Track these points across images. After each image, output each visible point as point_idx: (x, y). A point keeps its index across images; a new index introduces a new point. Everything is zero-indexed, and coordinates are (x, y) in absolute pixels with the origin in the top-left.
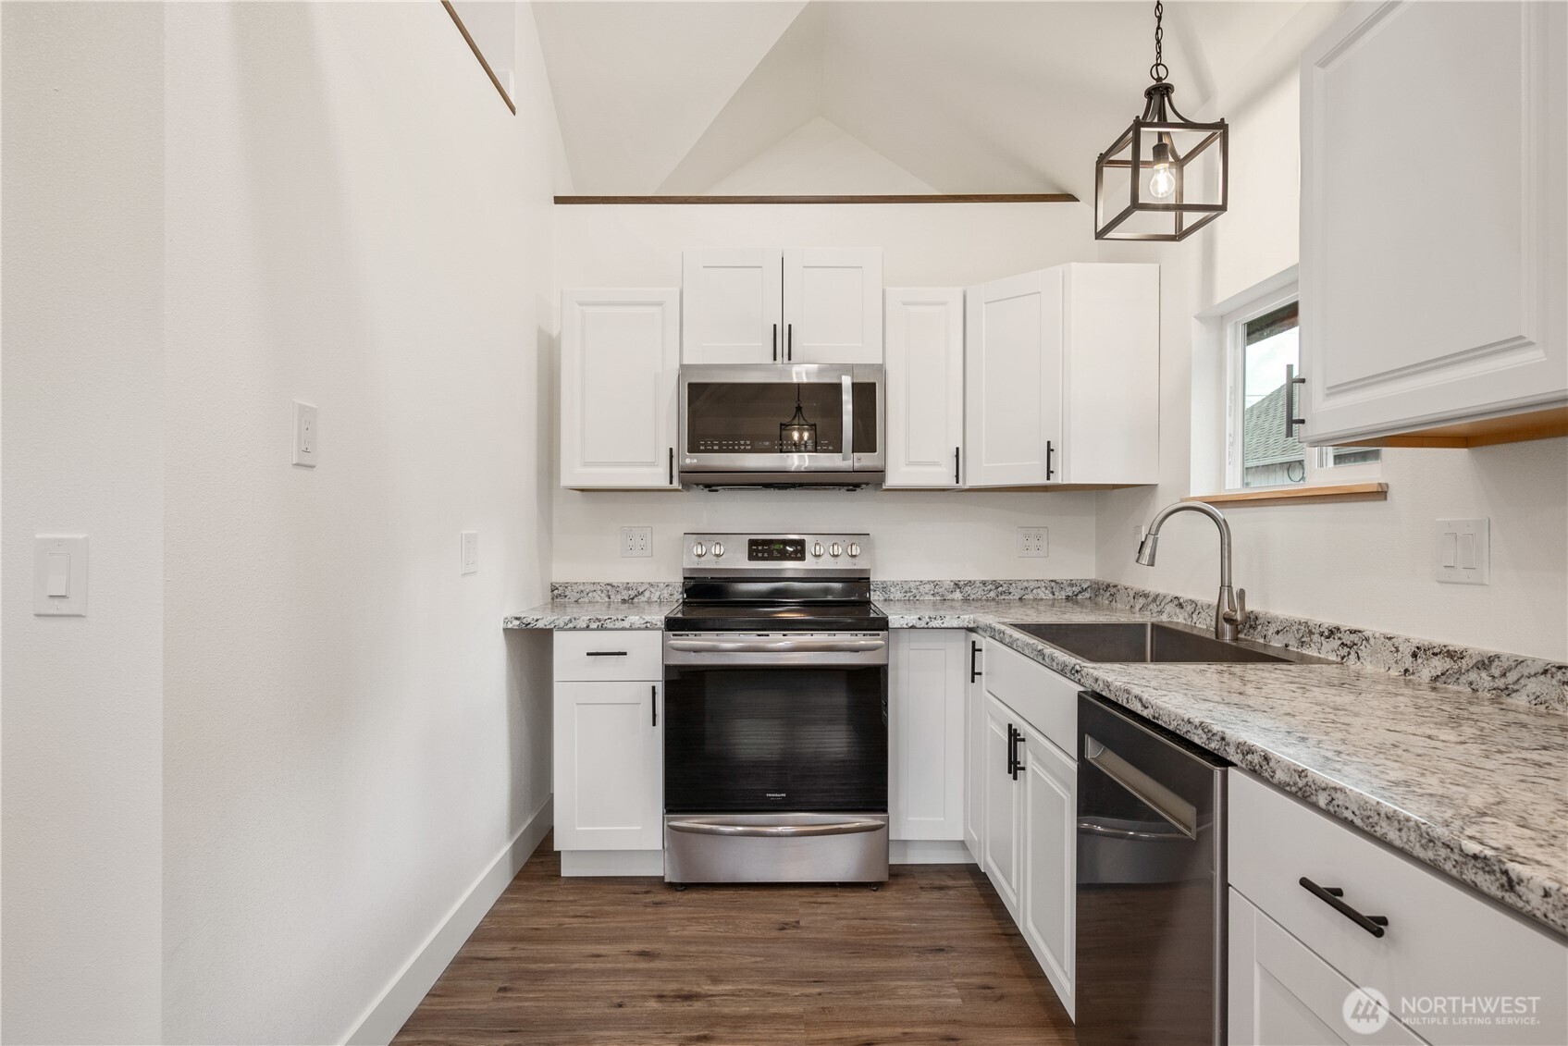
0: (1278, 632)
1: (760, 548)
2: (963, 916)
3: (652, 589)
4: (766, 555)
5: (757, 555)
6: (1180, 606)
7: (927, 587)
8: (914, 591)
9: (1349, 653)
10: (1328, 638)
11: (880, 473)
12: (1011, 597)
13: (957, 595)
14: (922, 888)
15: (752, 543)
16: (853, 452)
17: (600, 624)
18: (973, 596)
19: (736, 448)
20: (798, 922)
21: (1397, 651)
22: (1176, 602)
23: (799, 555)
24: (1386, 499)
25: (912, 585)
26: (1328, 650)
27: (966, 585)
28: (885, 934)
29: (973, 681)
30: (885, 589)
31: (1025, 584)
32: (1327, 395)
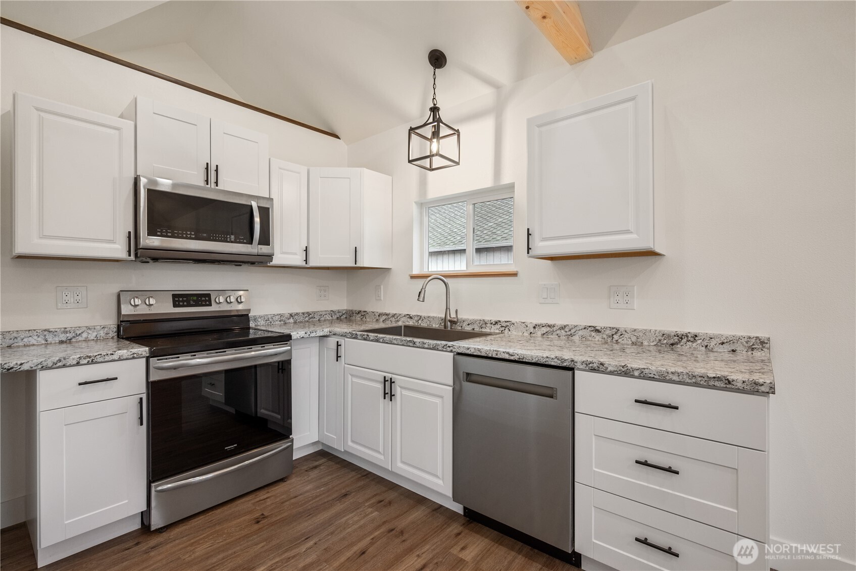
0: (469, 324)
1: (180, 299)
2: (338, 476)
3: (89, 331)
4: (185, 303)
5: (179, 303)
6: (411, 318)
7: (277, 317)
8: (271, 320)
9: (505, 329)
10: (495, 324)
11: (270, 257)
12: (315, 319)
13: (292, 320)
14: (306, 471)
15: (174, 296)
16: (258, 244)
17: (90, 360)
18: (298, 320)
19: (185, 236)
20: (263, 514)
21: (527, 326)
22: (408, 316)
23: (207, 303)
24: (517, 276)
25: (269, 316)
26: (495, 329)
27: (295, 315)
28: (313, 499)
29: (337, 361)
30: (255, 319)
31: (321, 313)
32: (541, 240)
